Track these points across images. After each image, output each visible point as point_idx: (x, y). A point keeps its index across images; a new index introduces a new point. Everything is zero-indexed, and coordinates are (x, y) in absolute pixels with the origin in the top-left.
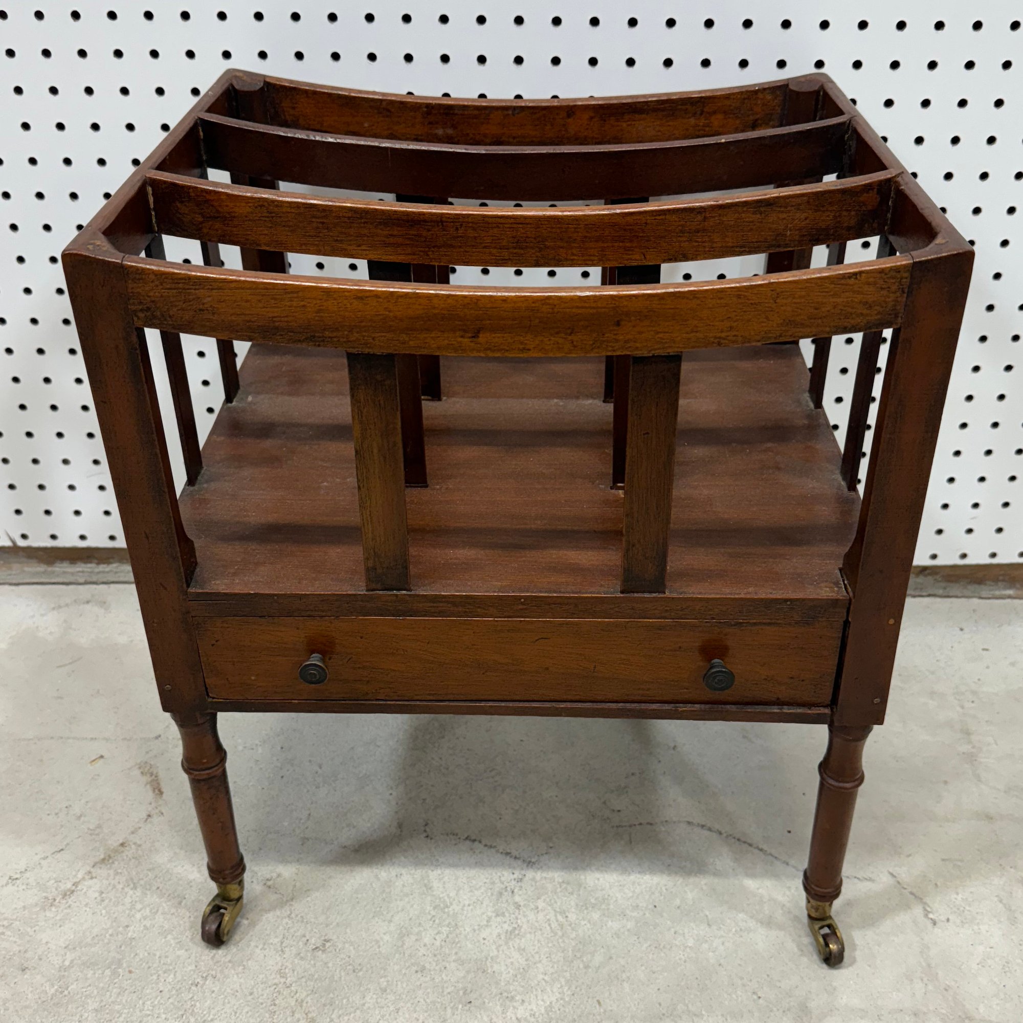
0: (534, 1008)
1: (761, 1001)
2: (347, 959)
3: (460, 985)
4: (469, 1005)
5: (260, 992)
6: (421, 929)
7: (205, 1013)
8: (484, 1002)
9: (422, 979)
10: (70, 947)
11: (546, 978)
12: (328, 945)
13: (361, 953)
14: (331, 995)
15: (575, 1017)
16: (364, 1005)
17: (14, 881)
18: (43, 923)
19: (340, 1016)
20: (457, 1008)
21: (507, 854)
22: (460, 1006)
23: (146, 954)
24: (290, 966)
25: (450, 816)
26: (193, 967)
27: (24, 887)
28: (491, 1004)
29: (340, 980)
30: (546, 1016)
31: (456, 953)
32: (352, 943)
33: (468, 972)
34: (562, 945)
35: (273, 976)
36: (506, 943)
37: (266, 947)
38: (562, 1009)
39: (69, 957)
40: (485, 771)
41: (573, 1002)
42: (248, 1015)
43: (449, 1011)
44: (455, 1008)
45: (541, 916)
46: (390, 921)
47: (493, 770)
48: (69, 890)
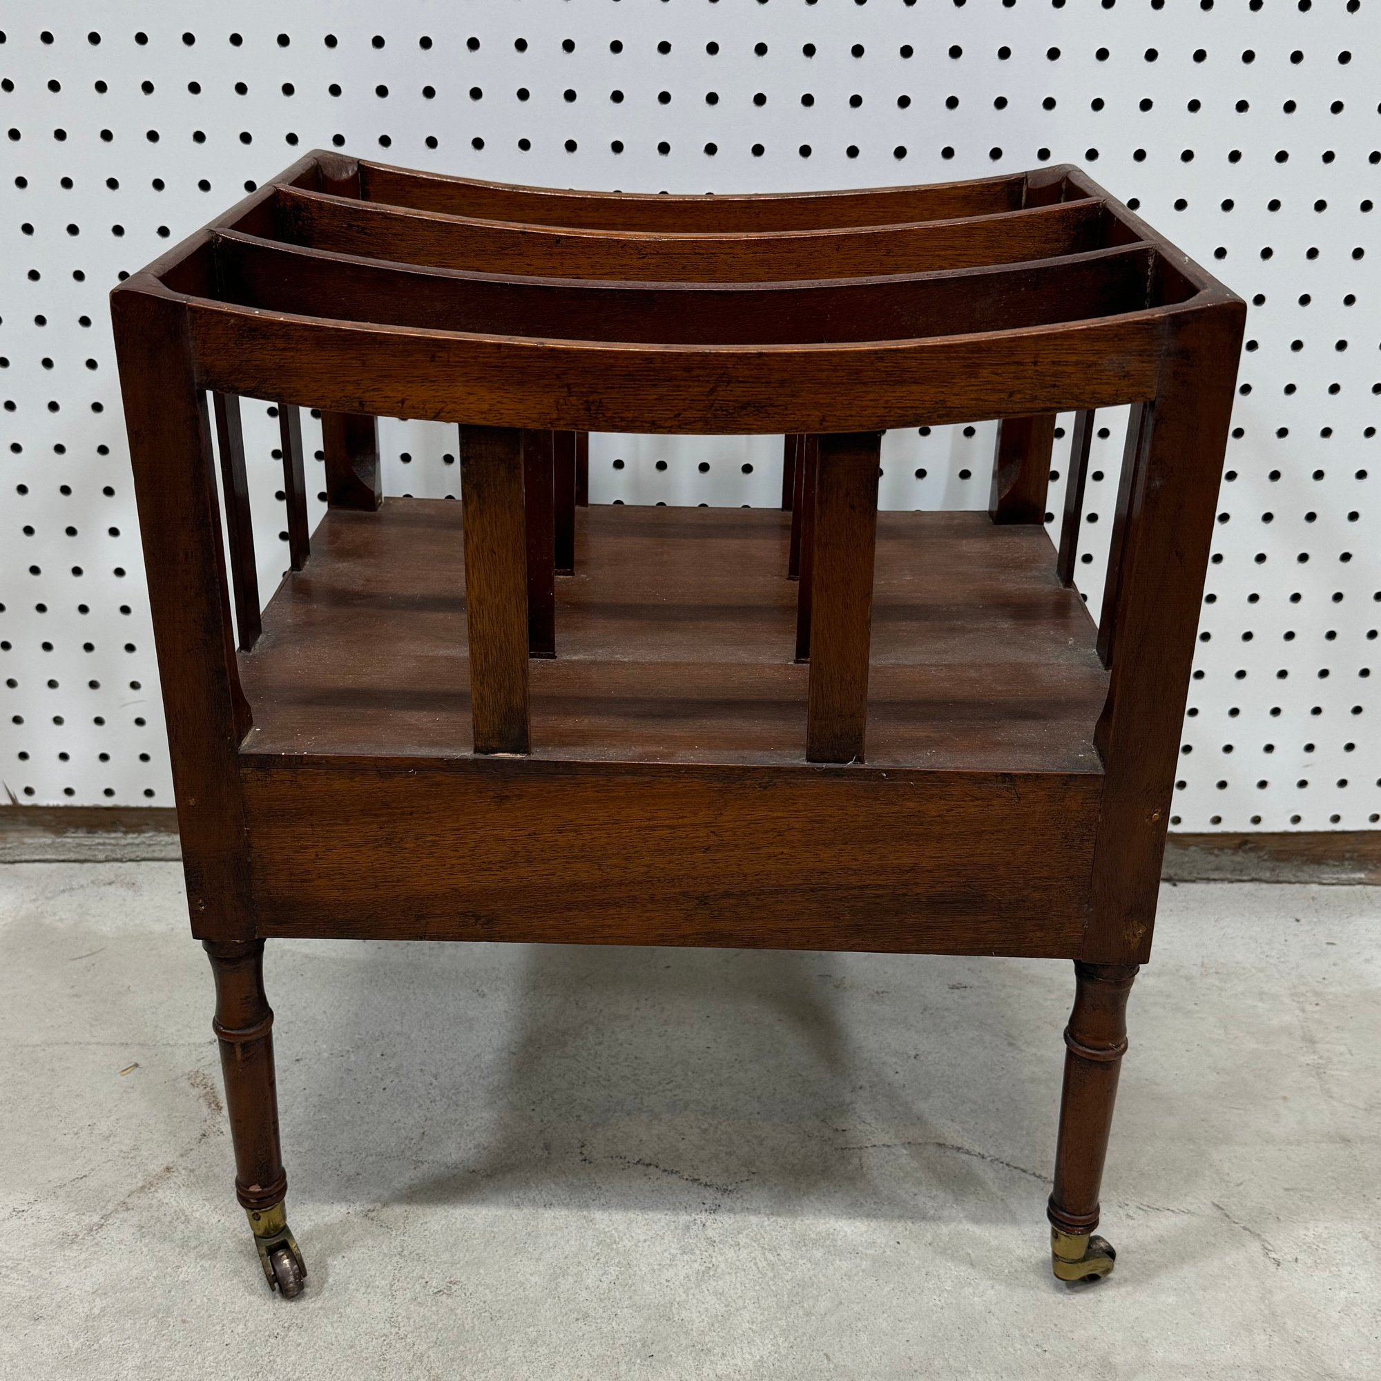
0: (740, 1364)
1: (1047, 1355)
2: (481, 1304)
3: (638, 1336)
4: (650, 1359)
5: (364, 1345)
6: (581, 1268)
7: (289, 1369)
8: (671, 1356)
9: (585, 1328)
10: (100, 1291)
11: (754, 1327)
12: (454, 1288)
13: (501, 1298)
14: (462, 1348)
15: (796, 1373)
16: (507, 1359)
17: (20, 1214)
18: (62, 1264)
19: (474, 1373)
20: (634, 1364)
21: (695, 1180)
22: (638, 1361)
23: (205, 1300)
24: (404, 1314)
25: (615, 1136)
26: (270, 1316)
27: (34, 1220)
28: (680, 1358)
29: (473, 1330)
30: (756, 1372)
31: (630, 1298)
32: (487, 1286)
33: (648, 1319)
34: (773, 1288)
35: (382, 1325)
36: (698, 1285)
37: (369, 1291)
38: (777, 1364)
39: (99, 1303)
40: (660, 1083)
41: (791, 1357)
42: (348, 1373)
43: (623, 1367)
44: (631, 1363)
45: (744, 1254)
46: (538, 1260)
47: (672, 1081)
48: (97, 1224)
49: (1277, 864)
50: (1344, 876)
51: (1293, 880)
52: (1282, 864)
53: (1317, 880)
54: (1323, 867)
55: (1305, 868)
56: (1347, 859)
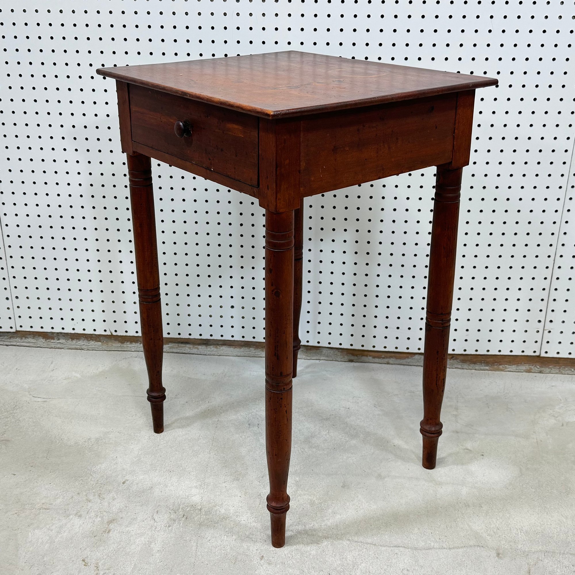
49: (462, 364)
50: (482, 368)
51: (467, 368)
52: (464, 364)
53: (474, 368)
54: (476, 365)
55: (471, 365)
56: (483, 363)
